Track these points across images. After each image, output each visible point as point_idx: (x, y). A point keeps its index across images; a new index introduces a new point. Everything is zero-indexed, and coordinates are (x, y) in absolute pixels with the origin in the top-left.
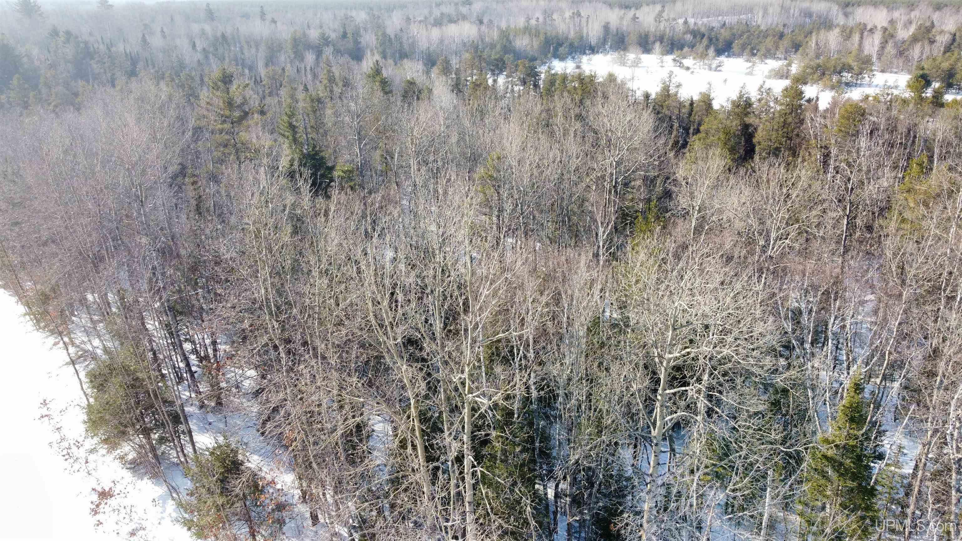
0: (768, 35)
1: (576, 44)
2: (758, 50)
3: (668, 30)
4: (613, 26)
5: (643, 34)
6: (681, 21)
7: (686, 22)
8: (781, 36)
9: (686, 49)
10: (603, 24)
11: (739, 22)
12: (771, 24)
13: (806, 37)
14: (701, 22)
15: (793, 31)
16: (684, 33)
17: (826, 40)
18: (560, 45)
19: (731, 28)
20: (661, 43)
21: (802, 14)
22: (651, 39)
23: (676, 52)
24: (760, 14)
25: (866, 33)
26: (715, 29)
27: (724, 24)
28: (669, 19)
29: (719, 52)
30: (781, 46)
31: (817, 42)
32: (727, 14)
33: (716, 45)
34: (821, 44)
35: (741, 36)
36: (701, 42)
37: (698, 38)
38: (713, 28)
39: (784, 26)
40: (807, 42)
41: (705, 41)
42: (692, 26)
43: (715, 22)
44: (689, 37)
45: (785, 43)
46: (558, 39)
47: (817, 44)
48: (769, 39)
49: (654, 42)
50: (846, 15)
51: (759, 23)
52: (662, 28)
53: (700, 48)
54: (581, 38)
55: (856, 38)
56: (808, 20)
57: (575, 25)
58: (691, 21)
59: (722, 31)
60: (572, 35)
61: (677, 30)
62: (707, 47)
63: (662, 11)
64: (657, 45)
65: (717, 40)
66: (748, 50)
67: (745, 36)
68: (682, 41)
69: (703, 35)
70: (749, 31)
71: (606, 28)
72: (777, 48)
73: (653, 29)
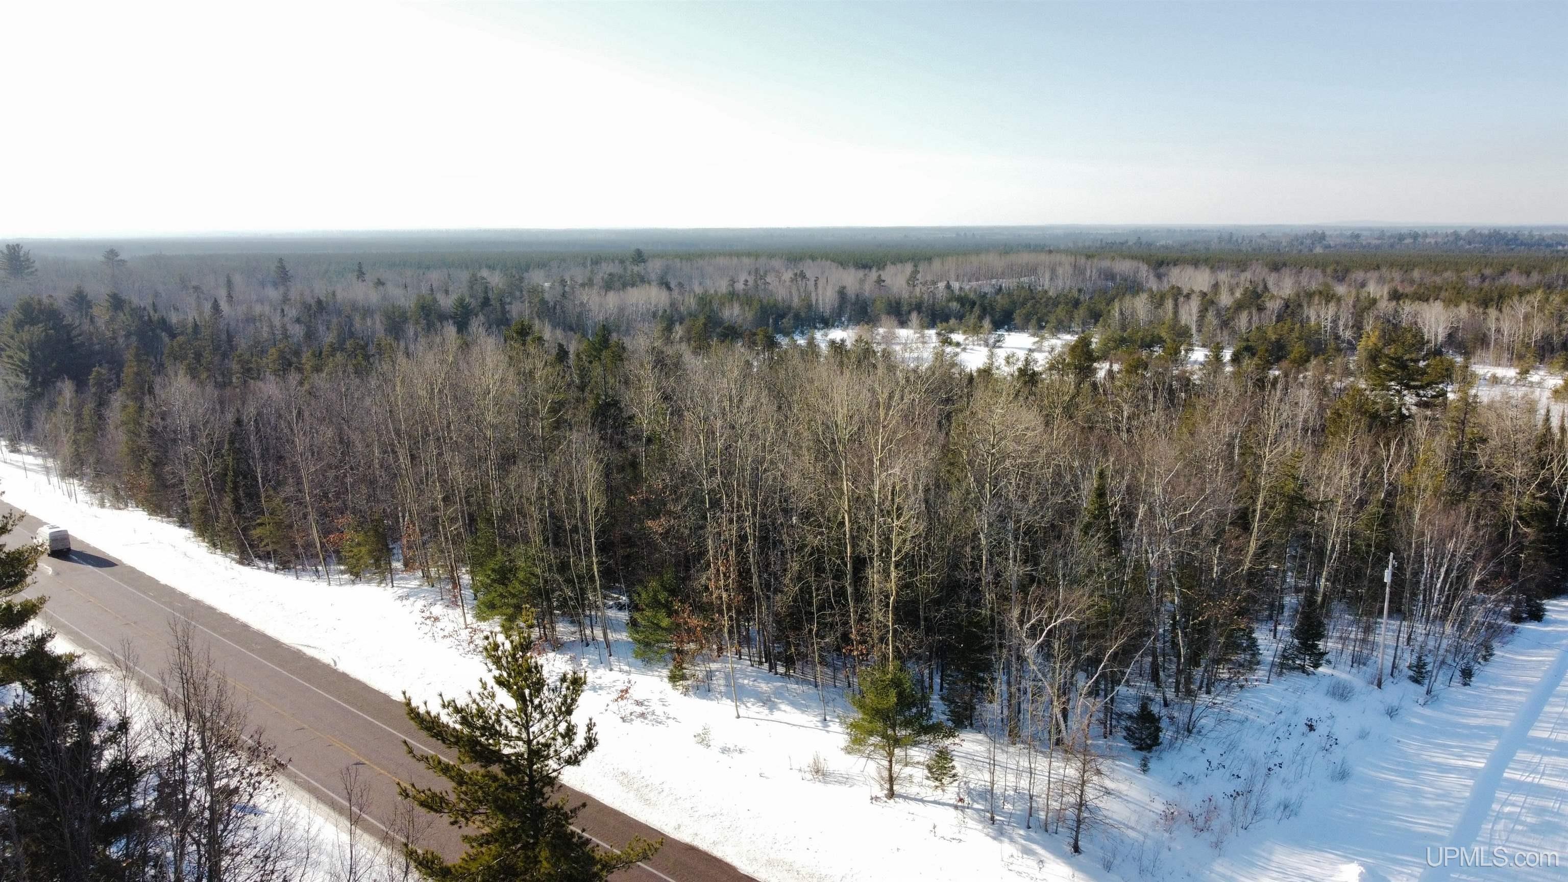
0: (1059, 303)
1: (803, 314)
2: (1047, 322)
3: (926, 296)
4: (851, 292)
5: (893, 302)
6: (942, 285)
7: (948, 287)
8: (1076, 303)
9: (952, 321)
10: (837, 289)
11: (1020, 287)
12: (1063, 289)
13: (1108, 305)
14: (968, 287)
15: (1091, 298)
16: (949, 301)
17: (1133, 308)
18: (782, 316)
19: (1010, 294)
20: (919, 313)
21: (1102, 276)
22: (905, 308)
23: (939, 325)
24: (1047, 276)
25: (1181, 299)
26: (988, 296)
27: (1000, 289)
28: (926, 282)
29: (997, 325)
30: (1076, 316)
31: (1121, 310)
32: (1003, 275)
33: (992, 316)
34: (1128, 313)
35: (1024, 304)
36: (971, 312)
37: (967, 307)
38: (986, 294)
39: (1080, 291)
40: (1109, 311)
41: (977, 311)
42: (957, 292)
43: (987, 287)
44: (954, 305)
45: (1081, 312)
46: (778, 309)
47: (1121, 313)
48: (1061, 307)
49: (909, 312)
50: (1159, 277)
51: (1046, 287)
52: (918, 294)
53: (972, 319)
54: (810, 306)
55: (1169, 304)
56: (1110, 284)
57: (798, 290)
58: (956, 285)
59: (999, 297)
60: (796, 302)
61: (939, 296)
62: (981, 318)
63: (915, 272)
64: (914, 316)
65: (993, 309)
66: (1034, 322)
67: (1029, 305)
68: (947, 311)
69: (973, 304)
70: (1034, 298)
71: (842, 293)
72: (1071, 319)
73: (905, 295)
